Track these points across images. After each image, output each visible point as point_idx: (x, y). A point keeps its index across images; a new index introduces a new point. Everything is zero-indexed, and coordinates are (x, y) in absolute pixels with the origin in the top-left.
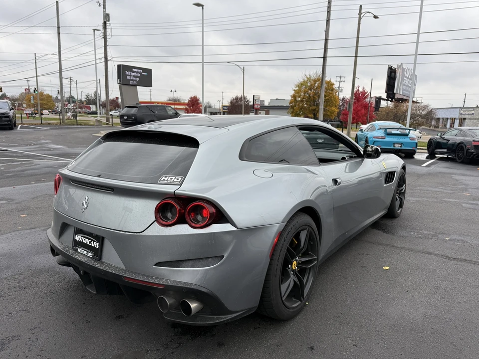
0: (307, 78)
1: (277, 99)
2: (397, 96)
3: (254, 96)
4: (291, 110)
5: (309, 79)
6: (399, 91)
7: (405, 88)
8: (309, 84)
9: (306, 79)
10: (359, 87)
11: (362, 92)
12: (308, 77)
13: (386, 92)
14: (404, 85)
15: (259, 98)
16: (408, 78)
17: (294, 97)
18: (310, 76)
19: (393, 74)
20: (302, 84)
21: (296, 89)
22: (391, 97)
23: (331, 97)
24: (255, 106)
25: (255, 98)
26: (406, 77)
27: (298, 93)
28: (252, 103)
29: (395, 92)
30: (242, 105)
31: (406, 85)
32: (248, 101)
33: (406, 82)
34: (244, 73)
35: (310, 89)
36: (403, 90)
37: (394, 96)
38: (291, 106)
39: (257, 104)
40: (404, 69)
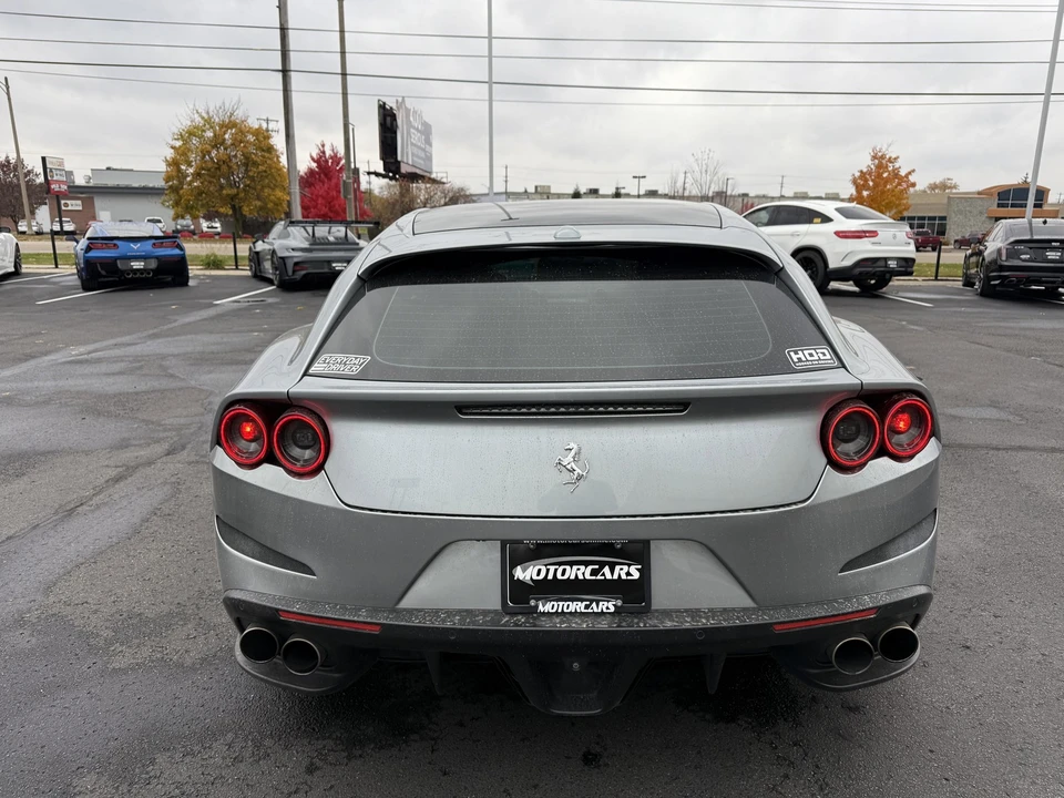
0: (203, 118)
1: (108, 169)
2: (404, 169)
3: (44, 159)
4: (173, 196)
5: (208, 121)
6: (408, 157)
7: (415, 150)
8: (210, 134)
9: (198, 119)
10: (323, 146)
11: (332, 158)
12: (206, 116)
13: (382, 158)
14: (412, 144)
15: (61, 164)
16: (417, 129)
17: (174, 163)
18: (208, 113)
19: (388, 119)
20: (191, 134)
21: (178, 144)
22: (393, 168)
23: (270, 167)
24: (54, 187)
25: (48, 166)
26: (414, 128)
27: (184, 154)
28: (41, 179)
29: (399, 159)
30: (19, 186)
31: (415, 145)
32: (29, 172)
33: (416, 137)
34: (8, 94)
35: (215, 146)
36: (413, 155)
37: (398, 168)
38: (171, 187)
39: (57, 182)
40: (408, 111)
